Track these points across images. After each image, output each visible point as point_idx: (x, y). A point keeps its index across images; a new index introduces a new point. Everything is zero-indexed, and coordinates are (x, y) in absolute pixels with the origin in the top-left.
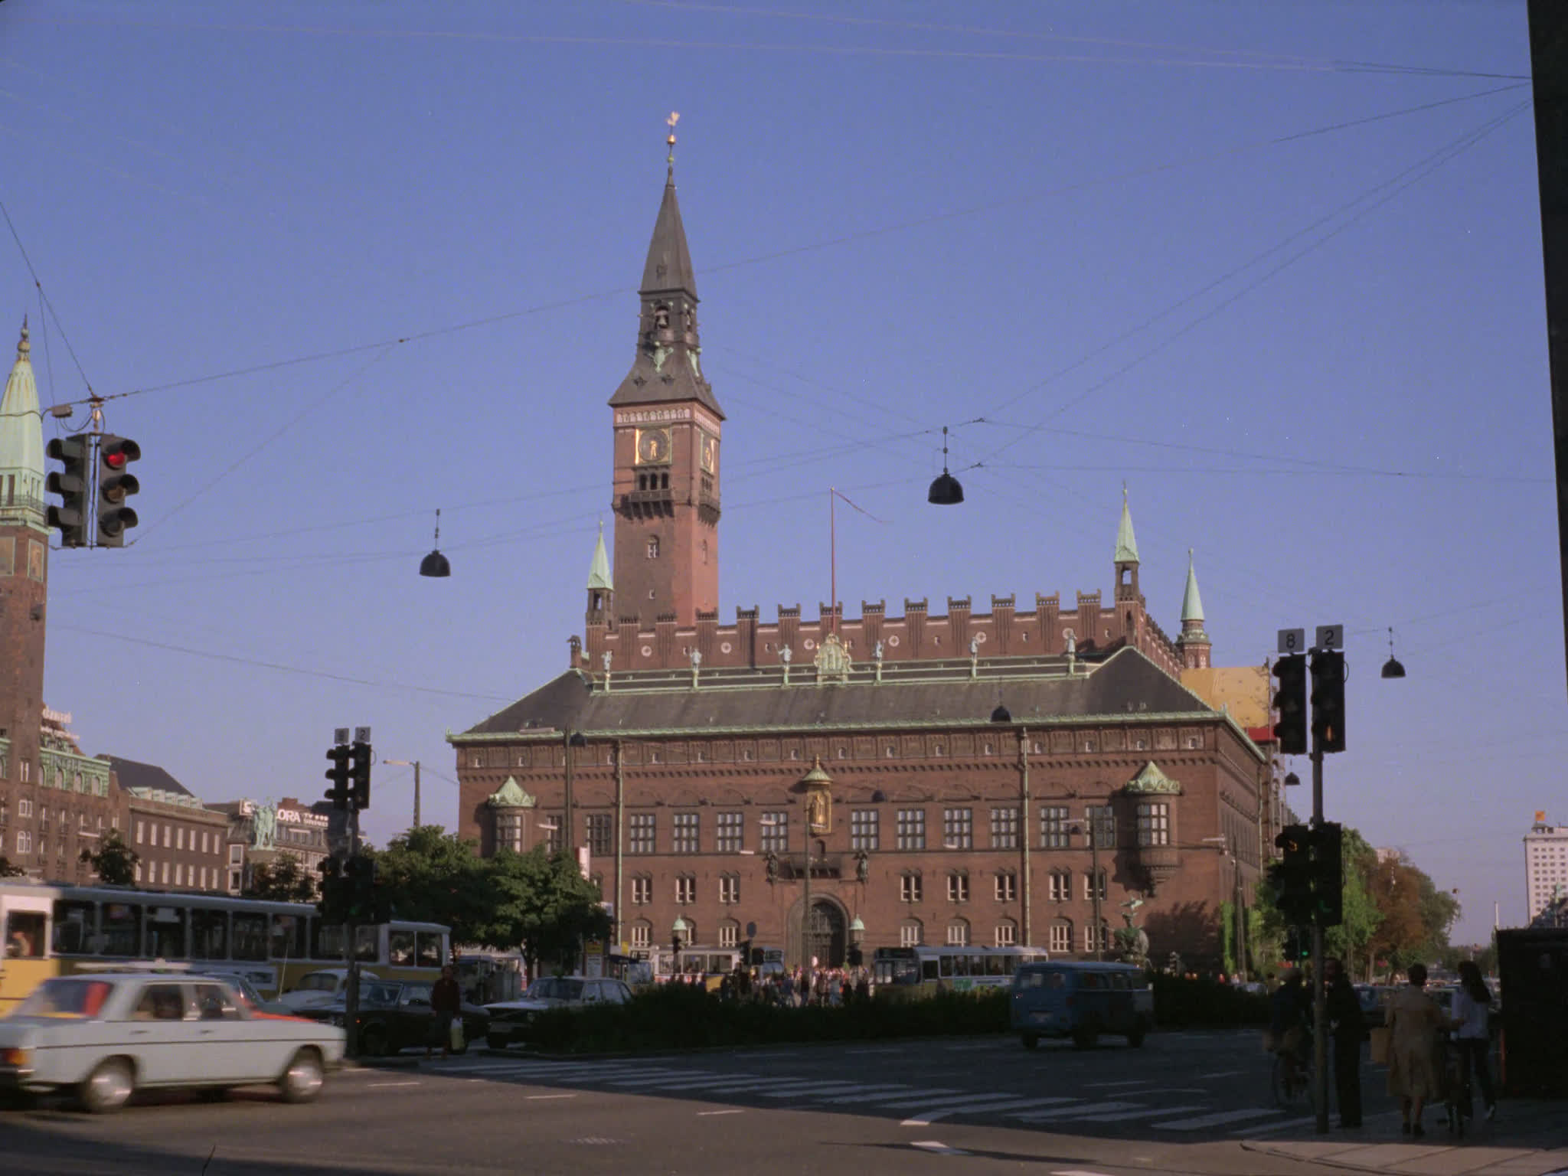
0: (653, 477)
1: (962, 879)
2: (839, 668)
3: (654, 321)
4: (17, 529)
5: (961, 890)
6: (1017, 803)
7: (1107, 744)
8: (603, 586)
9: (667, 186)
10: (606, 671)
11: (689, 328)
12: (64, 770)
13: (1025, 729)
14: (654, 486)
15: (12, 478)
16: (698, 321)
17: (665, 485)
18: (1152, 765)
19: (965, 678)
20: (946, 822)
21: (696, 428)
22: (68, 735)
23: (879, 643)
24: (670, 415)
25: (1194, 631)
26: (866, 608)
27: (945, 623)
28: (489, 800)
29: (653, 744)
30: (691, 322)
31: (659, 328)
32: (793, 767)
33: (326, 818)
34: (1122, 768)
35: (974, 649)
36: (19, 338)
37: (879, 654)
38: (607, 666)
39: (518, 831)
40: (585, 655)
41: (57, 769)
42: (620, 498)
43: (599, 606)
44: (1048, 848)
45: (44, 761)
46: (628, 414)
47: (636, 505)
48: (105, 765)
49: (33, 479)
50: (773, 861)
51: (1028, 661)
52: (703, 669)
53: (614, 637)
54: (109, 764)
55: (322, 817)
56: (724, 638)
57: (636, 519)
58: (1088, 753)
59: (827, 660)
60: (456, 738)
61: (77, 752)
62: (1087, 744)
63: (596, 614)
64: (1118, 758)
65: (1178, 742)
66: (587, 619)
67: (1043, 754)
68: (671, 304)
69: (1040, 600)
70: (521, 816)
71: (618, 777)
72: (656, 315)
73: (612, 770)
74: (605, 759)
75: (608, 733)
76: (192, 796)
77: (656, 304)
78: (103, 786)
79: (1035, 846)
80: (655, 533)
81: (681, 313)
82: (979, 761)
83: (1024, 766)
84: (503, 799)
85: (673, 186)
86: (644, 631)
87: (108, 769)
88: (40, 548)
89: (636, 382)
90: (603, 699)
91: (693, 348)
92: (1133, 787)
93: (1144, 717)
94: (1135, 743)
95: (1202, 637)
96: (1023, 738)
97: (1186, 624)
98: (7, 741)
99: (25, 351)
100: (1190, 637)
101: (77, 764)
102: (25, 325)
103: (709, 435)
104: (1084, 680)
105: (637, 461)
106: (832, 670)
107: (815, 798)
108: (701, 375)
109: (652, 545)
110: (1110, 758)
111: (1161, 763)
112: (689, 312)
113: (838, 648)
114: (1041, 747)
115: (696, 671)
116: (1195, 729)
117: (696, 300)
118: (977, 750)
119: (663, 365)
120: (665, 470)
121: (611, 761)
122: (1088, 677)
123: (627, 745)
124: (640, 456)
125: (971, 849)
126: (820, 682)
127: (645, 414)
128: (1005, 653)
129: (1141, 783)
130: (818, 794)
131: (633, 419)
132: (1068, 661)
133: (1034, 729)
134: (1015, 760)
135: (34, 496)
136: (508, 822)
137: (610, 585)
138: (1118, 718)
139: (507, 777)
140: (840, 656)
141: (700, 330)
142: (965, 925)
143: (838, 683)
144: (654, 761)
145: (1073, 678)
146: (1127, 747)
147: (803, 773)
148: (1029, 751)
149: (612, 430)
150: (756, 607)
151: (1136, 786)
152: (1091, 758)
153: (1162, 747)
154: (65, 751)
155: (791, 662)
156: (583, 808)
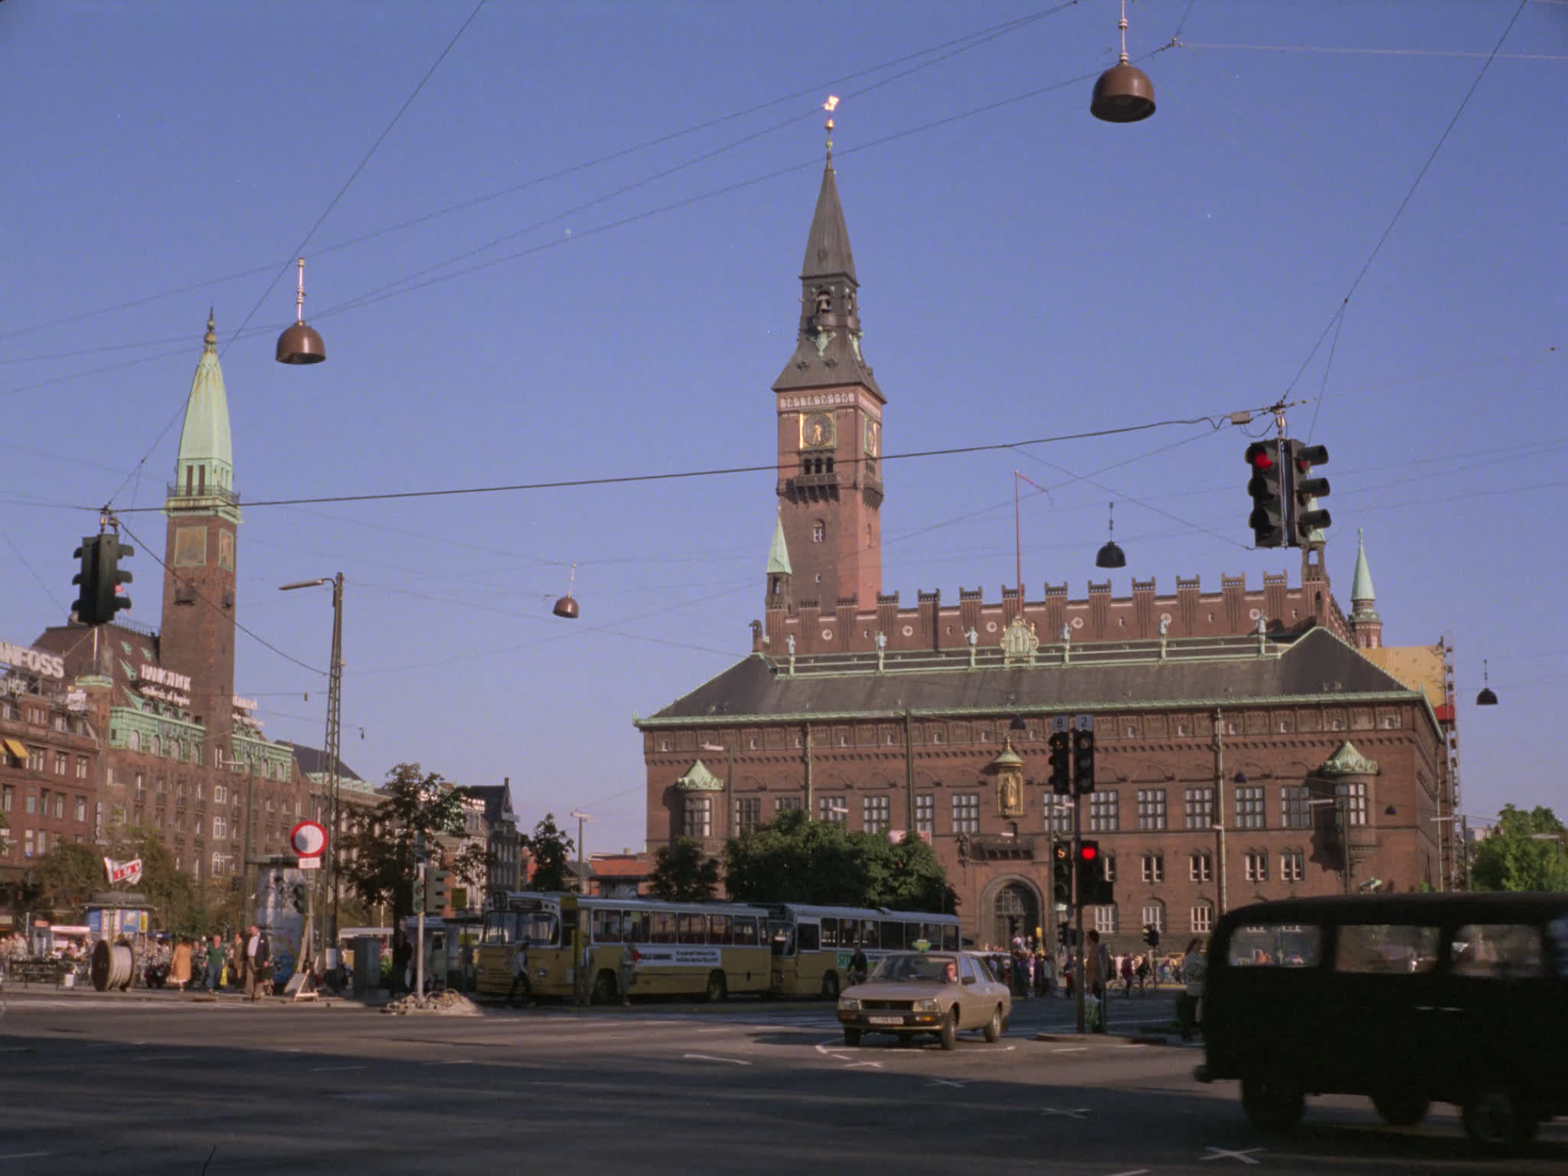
0: (817, 461)
1: (1157, 861)
2: (1027, 649)
3: (815, 306)
4: (208, 519)
5: (1155, 872)
6: (1212, 784)
7: (1302, 723)
8: (782, 571)
9: (826, 171)
10: (790, 655)
11: (850, 312)
12: (252, 756)
13: (1219, 710)
14: (818, 470)
15: (202, 469)
16: (858, 305)
17: (830, 469)
18: (1349, 745)
19: (1155, 659)
20: (1140, 803)
21: (860, 411)
22: (254, 722)
23: (1066, 624)
24: (833, 399)
25: (1365, 610)
26: (1049, 590)
27: (1129, 605)
28: (677, 783)
29: (842, 727)
30: (853, 306)
31: (821, 313)
32: (983, 749)
33: (483, 803)
34: (1318, 748)
35: (1164, 631)
36: (205, 330)
37: (1067, 636)
38: (792, 650)
39: (707, 814)
40: (766, 639)
41: (246, 756)
42: (785, 482)
43: (778, 589)
44: (1244, 829)
45: (235, 747)
46: (792, 398)
47: (801, 489)
48: (288, 752)
49: (222, 469)
50: (965, 843)
51: (1216, 642)
52: (888, 652)
53: (795, 621)
54: (292, 750)
55: (479, 802)
56: (905, 622)
57: (801, 504)
58: (1284, 734)
59: (1013, 643)
60: (643, 722)
61: (262, 738)
62: (1282, 724)
63: (776, 598)
64: (1314, 738)
65: (1375, 723)
66: (767, 604)
67: (1237, 735)
68: (833, 288)
69: (1226, 581)
70: (710, 800)
71: (806, 759)
72: (817, 299)
73: (801, 753)
74: (792, 741)
75: (797, 716)
76: (364, 782)
77: (817, 288)
78: (287, 772)
79: (1230, 827)
80: (822, 517)
81: (843, 297)
82: (1173, 742)
83: (1219, 747)
84: (692, 782)
85: (832, 171)
86: (824, 614)
87: (290, 755)
88: (229, 537)
89: (800, 367)
90: (788, 683)
91: (855, 333)
92: (1330, 767)
93: (1340, 697)
94: (1331, 724)
95: (1374, 616)
96: (1217, 719)
97: (1357, 604)
98: (203, 728)
99: (212, 343)
100: (1361, 616)
101: (264, 751)
102: (211, 317)
103: (872, 419)
104: (1275, 660)
105: (801, 446)
106: (1019, 652)
107: (1007, 780)
108: (863, 360)
109: (818, 528)
110: (1307, 738)
111: (1357, 743)
112: (850, 297)
113: (1025, 631)
114: (1235, 727)
115: (882, 654)
116: (1392, 708)
117: (857, 285)
118: (1171, 732)
119: (826, 350)
120: (829, 455)
121: (800, 743)
122: (1279, 658)
123: (816, 728)
124: (805, 440)
125: (1165, 830)
126: (1007, 665)
127: (809, 398)
128: (1191, 634)
129: (1338, 763)
130: (1010, 776)
131: (797, 404)
132: (1259, 641)
133: (1227, 709)
134: (1209, 741)
135: (223, 484)
136: (698, 805)
137: (789, 570)
138: (1313, 698)
139: (695, 762)
140: (1027, 638)
141: (860, 315)
142: (1161, 905)
143: (1024, 665)
144: (843, 745)
145: (1264, 660)
146: (1323, 727)
147: (995, 755)
148: (1223, 732)
149: (776, 415)
150: (938, 590)
151: (1334, 766)
152: (1286, 739)
153: (1358, 727)
154: (251, 737)
155: (978, 645)
156: (772, 791)
